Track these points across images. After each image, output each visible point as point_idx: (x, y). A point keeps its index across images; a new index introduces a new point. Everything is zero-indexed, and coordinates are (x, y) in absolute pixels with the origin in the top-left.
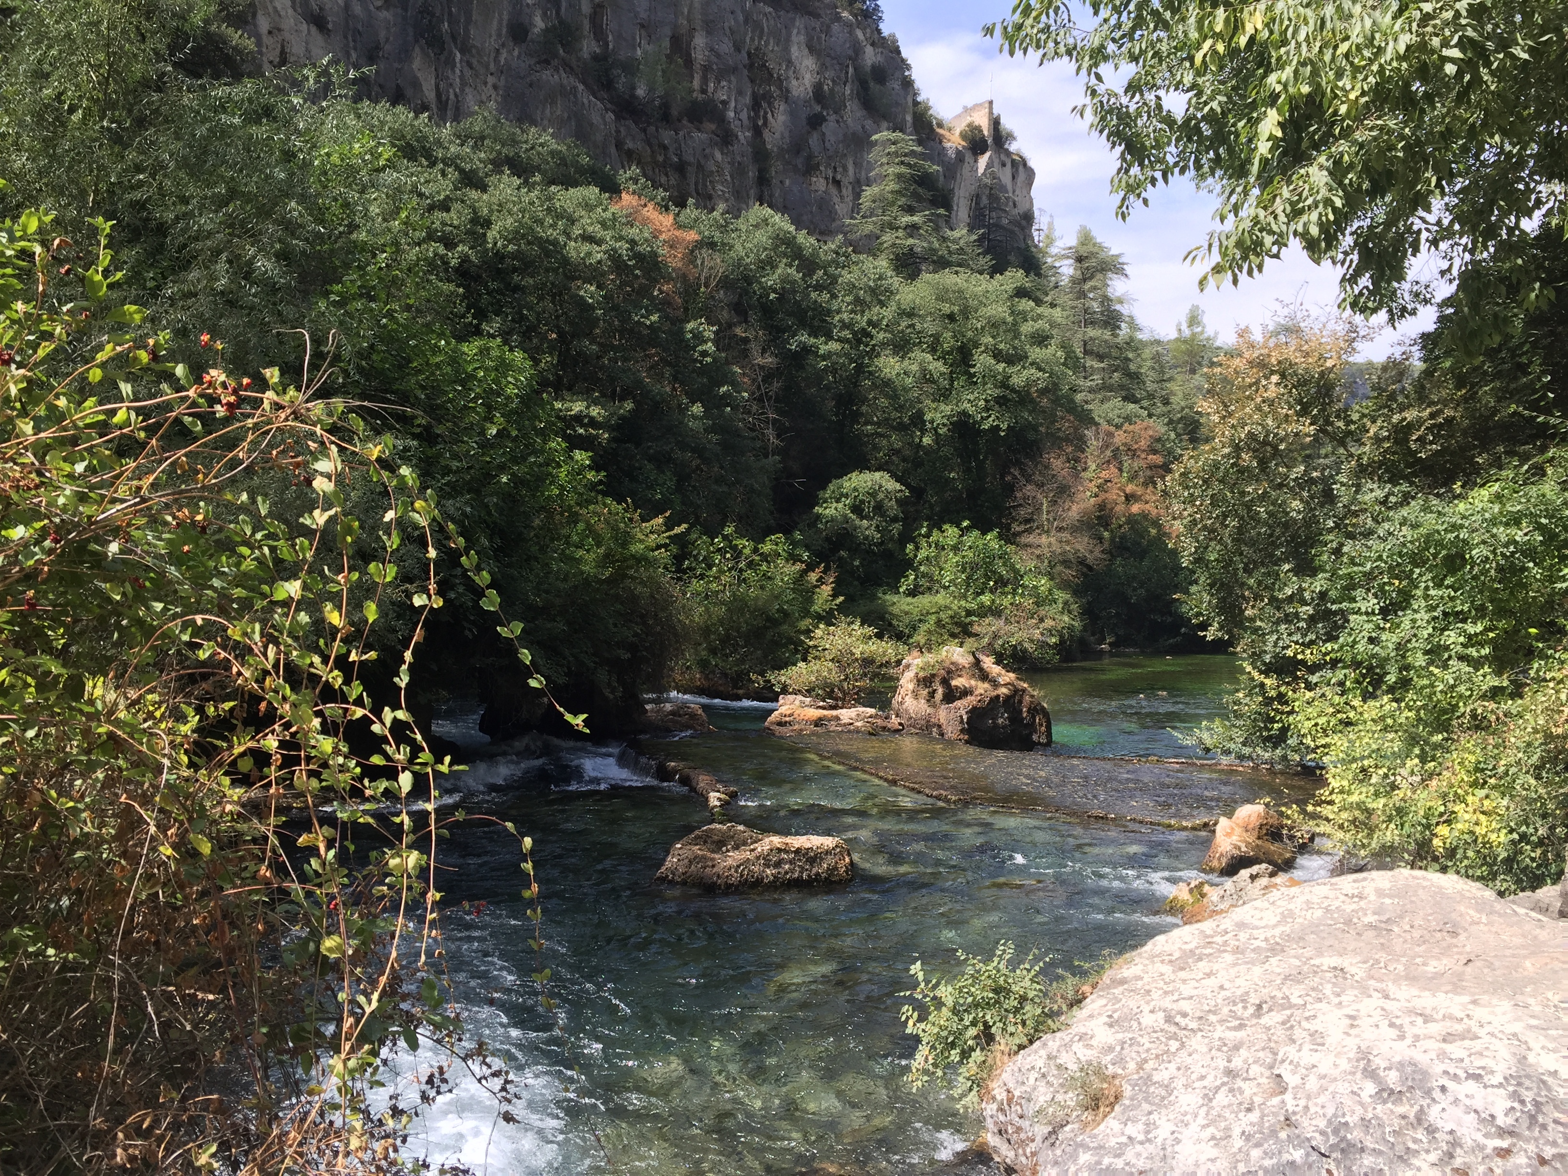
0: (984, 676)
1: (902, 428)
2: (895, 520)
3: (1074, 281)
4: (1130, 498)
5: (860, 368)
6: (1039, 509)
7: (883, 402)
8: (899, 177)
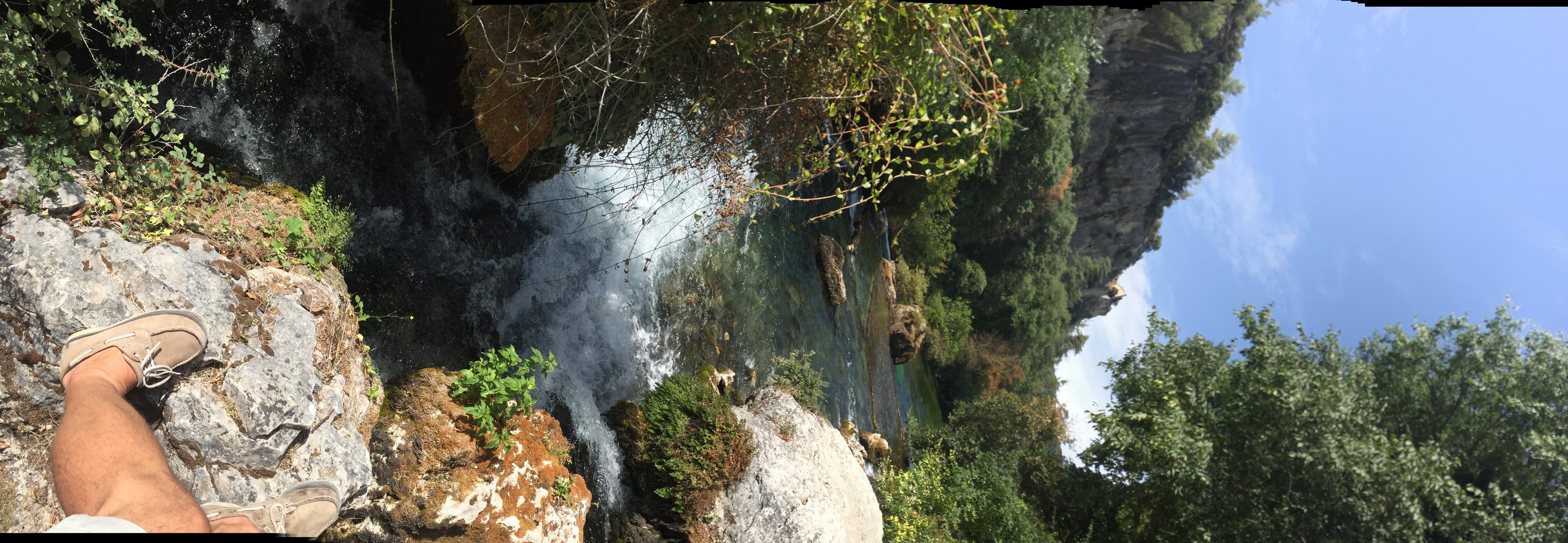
0: (917, 336)
1: (1006, 287)
2: (970, 290)
3: (1071, 337)
4: (995, 375)
5: (1025, 268)
6: (984, 343)
7: (1014, 279)
8: (1096, 269)
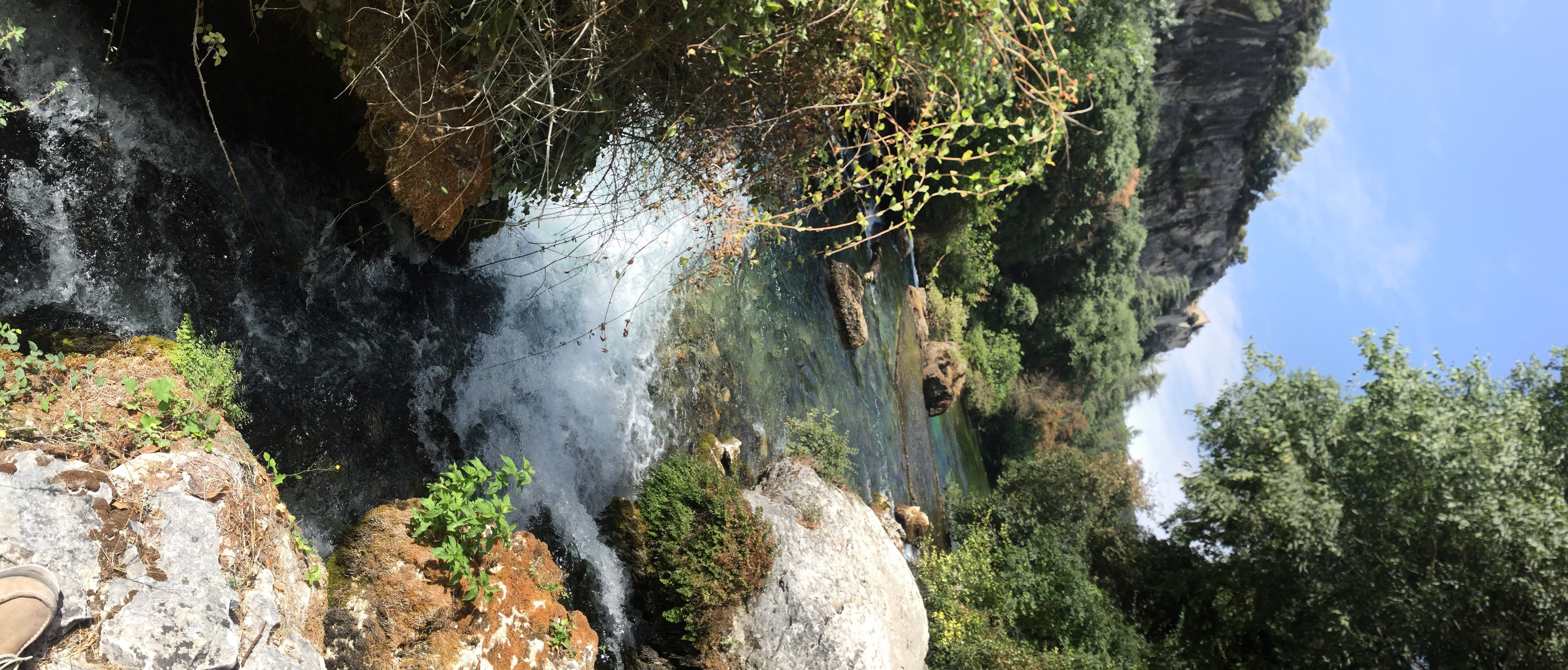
0: (954, 380)
1: (1061, 316)
2: (1018, 321)
3: (1143, 376)
4: (1051, 424)
5: (1085, 293)
6: (1036, 385)
7: (1072, 306)
8: (1171, 291)
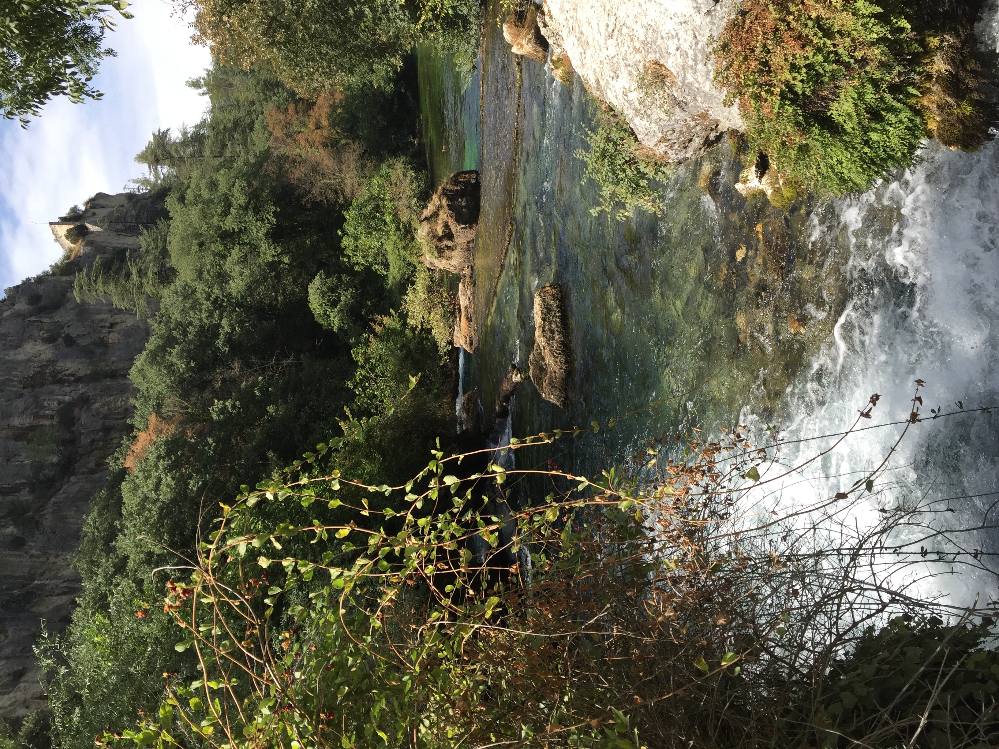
0: (435, 214)
1: (278, 277)
2: (339, 279)
3: (172, 165)
4: (318, 127)
5: (239, 305)
6: (329, 185)
7: (261, 288)
8: (105, 283)
